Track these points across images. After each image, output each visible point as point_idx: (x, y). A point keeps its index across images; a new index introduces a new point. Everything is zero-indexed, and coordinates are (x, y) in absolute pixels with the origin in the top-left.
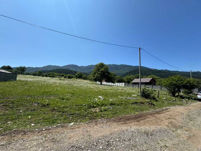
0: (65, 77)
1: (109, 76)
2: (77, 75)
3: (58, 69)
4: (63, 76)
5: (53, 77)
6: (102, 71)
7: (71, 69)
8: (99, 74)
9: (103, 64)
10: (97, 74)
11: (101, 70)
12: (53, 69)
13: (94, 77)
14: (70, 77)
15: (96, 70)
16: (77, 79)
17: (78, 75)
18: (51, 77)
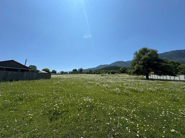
0: (109, 73)
1: (160, 65)
2: (120, 70)
3: (106, 67)
4: (107, 72)
5: (99, 74)
6: (145, 59)
7: (118, 65)
8: (141, 64)
9: (147, 49)
10: (137, 65)
11: (142, 58)
12: (103, 67)
13: (134, 69)
14: (113, 73)
15: (136, 60)
16: (120, 74)
17: (122, 70)
18: (97, 74)
